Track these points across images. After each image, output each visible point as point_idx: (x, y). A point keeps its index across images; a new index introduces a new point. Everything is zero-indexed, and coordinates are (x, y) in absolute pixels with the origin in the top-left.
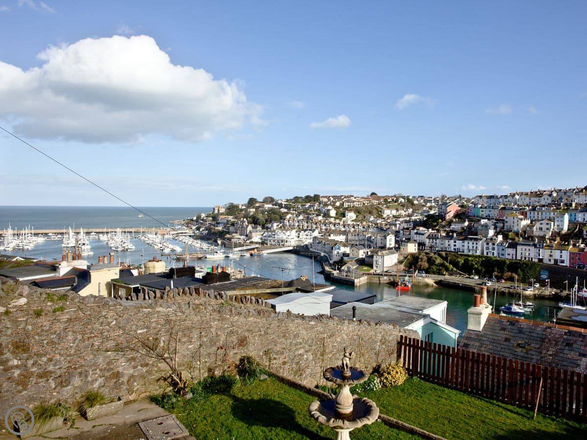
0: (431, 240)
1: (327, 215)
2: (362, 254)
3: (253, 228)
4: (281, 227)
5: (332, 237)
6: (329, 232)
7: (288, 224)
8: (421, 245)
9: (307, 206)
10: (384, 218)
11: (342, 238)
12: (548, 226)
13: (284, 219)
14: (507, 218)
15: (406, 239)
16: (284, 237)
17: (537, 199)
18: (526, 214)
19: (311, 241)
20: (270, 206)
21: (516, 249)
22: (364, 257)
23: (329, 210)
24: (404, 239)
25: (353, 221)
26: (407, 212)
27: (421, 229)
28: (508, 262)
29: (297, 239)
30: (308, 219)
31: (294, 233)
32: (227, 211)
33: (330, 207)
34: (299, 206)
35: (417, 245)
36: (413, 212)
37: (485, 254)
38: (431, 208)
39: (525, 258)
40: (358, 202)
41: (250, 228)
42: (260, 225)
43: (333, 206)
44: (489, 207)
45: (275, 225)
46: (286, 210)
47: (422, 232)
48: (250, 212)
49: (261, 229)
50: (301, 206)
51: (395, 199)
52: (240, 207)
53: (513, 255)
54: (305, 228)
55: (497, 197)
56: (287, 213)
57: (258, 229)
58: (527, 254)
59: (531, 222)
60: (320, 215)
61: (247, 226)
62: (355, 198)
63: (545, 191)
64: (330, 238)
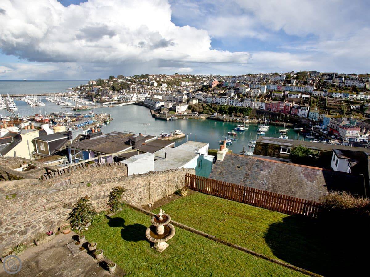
0: (204, 98)
1: (152, 85)
2: (171, 105)
3: (113, 93)
4: (128, 92)
5: (155, 97)
6: (154, 94)
7: (132, 90)
8: (200, 100)
9: (142, 81)
10: (182, 87)
11: (160, 97)
12: (258, 91)
13: (130, 88)
14: (240, 87)
15: (192, 97)
16: (130, 97)
17: (254, 78)
18: (249, 86)
19: (144, 99)
20: (122, 80)
21: (243, 102)
22: (172, 107)
23: (153, 83)
24: (191, 97)
25: (166, 88)
26: (193, 83)
27: (200, 92)
28: (239, 108)
29: (137, 98)
30: (142, 87)
31: (135, 95)
32: (98, 83)
33: (154, 81)
34: (138, 81)
35: (197, 100)
36: (196, 83)
37: (229, 105)
38: (205, 81)
39: (247, 106)
40: (169, 78)
41: (111, 93)
42: (116, 91)
43: (156, 80)
44: (232, 82)
45: (125, 91)
46: (130, 83)
47: (200, 94)
48: (111, 84)
49: (117, 93)
50: (139, 80)
51: (187, 76)
52: (105, 81)
53: (241, 105)
54: (141, 92)
55: (236, 77)
56: (131, 84)
57: (115, 93)
58: (248, 104)
59: (251, 90)
60: (149, 85)
61: (109, 92)
62: (167, 76)
63: (257, 75)
64: (154, 97)
